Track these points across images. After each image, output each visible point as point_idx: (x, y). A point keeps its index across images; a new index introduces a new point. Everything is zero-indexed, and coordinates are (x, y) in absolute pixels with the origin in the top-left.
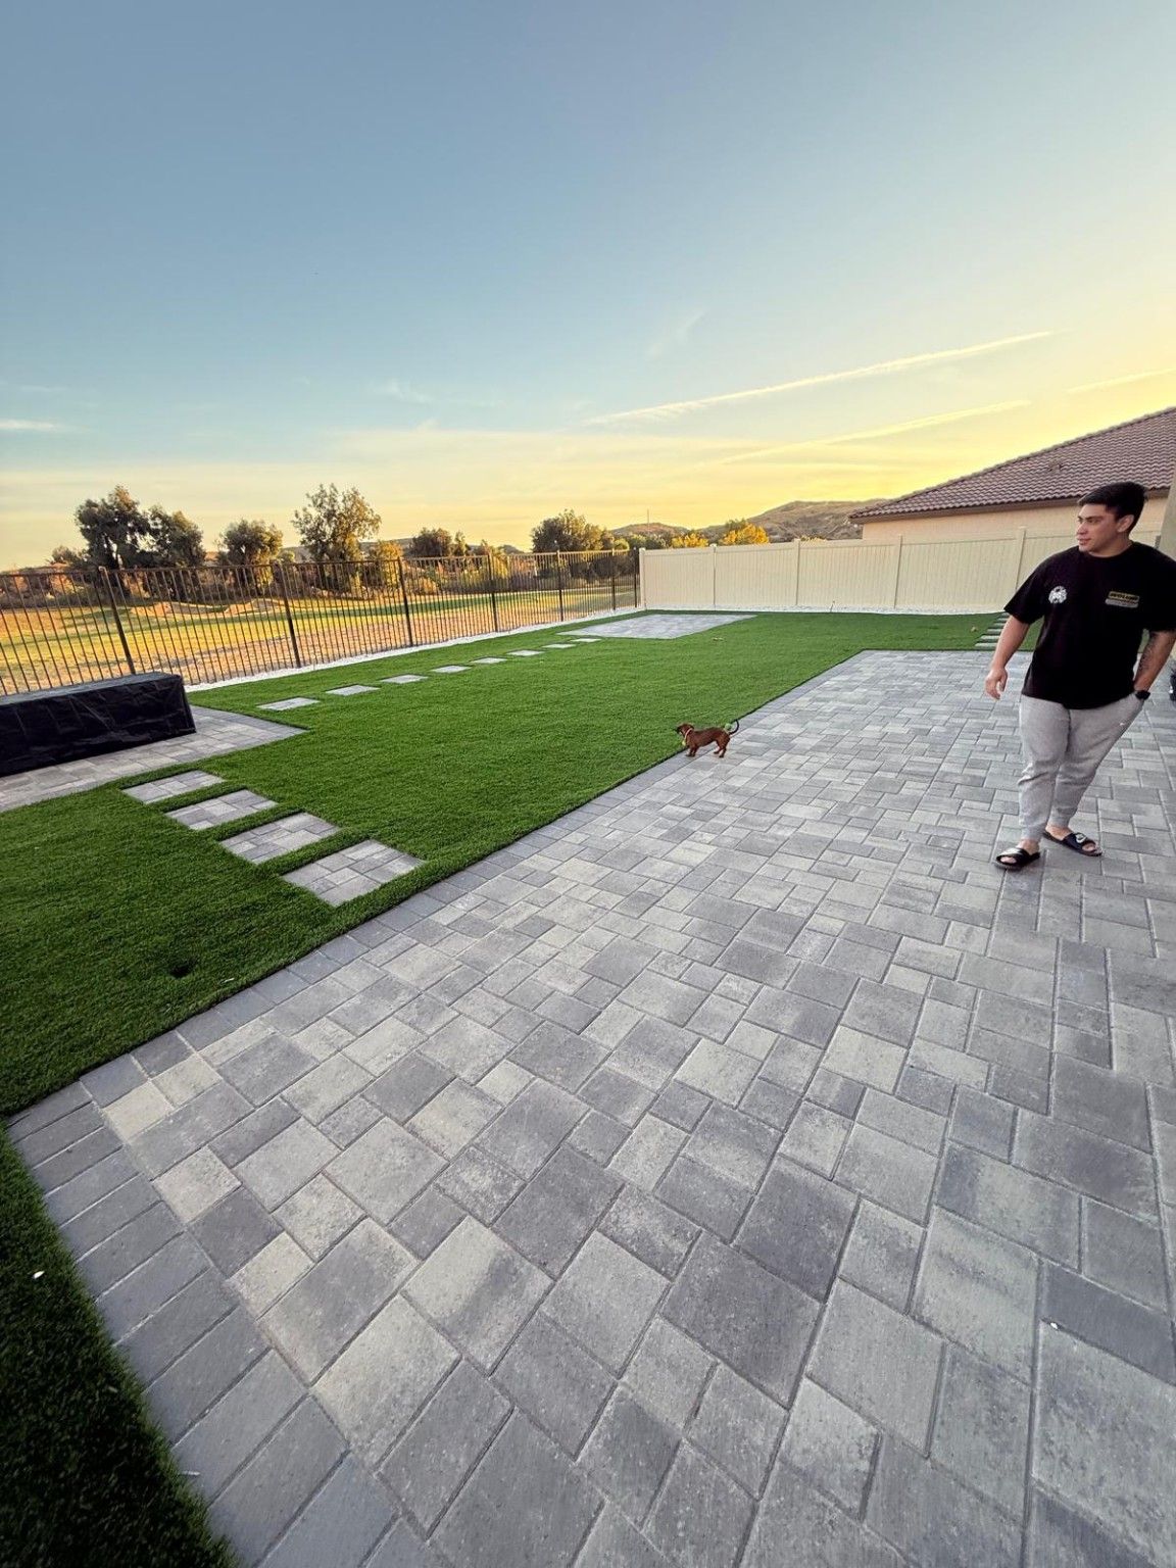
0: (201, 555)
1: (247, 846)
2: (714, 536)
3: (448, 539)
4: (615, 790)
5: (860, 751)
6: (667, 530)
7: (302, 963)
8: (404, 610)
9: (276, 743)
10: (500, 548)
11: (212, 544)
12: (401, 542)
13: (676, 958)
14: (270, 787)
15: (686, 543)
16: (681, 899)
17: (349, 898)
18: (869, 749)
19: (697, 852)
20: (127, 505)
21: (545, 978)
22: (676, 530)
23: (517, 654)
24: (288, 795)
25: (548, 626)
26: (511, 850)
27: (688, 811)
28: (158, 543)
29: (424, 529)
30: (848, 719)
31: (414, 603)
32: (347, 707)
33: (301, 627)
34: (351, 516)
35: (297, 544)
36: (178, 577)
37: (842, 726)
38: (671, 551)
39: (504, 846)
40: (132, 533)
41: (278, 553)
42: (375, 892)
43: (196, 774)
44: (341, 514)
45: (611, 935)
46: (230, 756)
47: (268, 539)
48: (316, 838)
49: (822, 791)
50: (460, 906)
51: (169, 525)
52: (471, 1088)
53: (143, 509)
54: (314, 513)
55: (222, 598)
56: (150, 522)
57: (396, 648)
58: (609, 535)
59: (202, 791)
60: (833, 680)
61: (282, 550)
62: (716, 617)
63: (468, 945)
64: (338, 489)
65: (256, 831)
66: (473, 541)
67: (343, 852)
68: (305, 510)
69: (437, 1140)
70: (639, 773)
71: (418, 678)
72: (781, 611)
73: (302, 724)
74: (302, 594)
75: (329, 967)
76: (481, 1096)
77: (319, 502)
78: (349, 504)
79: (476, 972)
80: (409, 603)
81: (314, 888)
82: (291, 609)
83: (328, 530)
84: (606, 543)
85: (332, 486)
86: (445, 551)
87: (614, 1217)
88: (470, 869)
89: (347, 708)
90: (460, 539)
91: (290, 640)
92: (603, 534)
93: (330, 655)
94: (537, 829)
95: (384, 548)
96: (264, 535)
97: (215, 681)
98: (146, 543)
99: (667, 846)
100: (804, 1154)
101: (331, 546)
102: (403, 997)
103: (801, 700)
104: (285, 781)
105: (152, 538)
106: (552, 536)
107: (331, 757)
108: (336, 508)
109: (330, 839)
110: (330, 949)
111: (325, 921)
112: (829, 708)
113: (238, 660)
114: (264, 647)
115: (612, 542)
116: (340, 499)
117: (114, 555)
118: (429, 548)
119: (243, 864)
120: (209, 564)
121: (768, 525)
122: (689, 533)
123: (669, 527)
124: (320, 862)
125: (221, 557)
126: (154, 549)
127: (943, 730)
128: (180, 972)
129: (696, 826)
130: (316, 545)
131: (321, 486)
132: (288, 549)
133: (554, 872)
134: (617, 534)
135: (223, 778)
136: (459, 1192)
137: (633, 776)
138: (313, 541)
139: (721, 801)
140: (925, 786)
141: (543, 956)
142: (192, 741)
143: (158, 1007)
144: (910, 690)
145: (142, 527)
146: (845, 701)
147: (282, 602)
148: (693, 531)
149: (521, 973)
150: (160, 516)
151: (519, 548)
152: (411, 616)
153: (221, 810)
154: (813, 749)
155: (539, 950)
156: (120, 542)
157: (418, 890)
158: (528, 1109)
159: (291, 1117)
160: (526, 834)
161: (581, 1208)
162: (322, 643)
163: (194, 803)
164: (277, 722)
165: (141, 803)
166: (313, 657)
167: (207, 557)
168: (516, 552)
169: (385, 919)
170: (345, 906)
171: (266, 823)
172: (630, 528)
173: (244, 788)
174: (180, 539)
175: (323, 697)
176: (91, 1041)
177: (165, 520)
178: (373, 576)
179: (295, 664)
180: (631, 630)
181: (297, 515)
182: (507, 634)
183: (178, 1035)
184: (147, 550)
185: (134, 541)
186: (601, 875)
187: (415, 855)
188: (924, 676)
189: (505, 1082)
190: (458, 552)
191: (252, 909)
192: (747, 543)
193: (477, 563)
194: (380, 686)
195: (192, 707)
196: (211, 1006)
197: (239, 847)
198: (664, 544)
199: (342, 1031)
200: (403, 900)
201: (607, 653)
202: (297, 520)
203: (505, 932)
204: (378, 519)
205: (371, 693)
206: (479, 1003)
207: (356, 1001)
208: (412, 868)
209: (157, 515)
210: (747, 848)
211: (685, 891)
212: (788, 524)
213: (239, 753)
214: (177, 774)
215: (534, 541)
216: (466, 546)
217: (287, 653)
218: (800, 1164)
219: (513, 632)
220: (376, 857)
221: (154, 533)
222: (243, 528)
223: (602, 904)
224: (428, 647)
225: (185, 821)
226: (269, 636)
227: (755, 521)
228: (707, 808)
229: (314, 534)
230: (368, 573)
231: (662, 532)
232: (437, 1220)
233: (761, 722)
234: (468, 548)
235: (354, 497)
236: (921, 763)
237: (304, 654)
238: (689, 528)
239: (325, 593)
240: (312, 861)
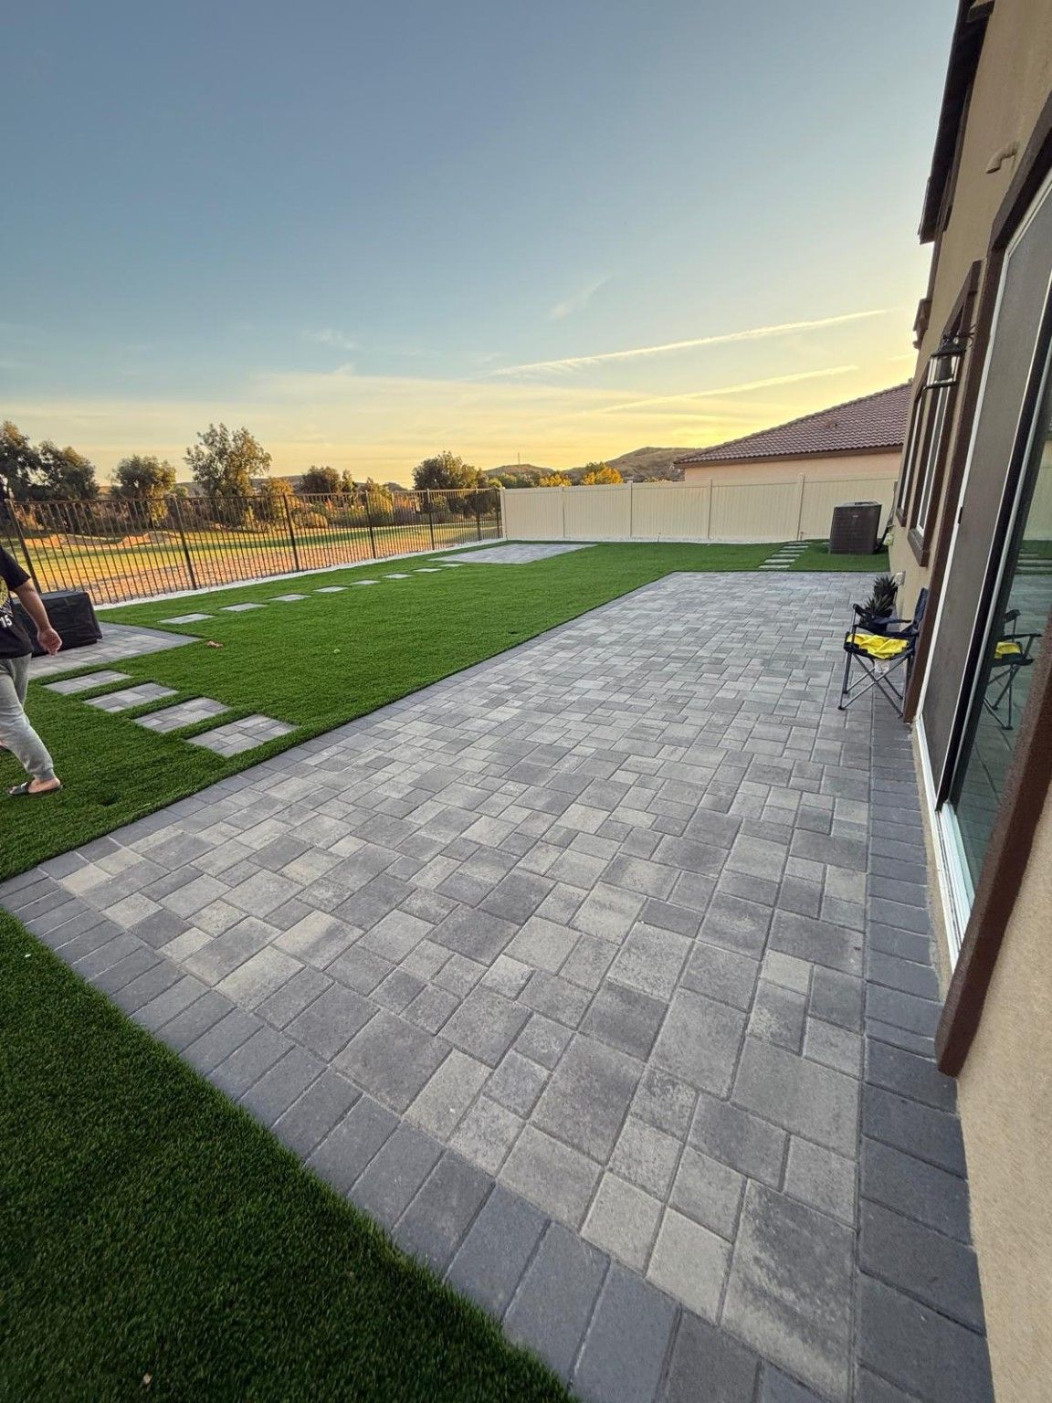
0: (94, 489)
1: (155, 722)
2: (576, 477)
3: (336, 476)
4: (456, 675)
5: (643, 645)
6: (535, 471)
7: (203, 793)
8: (290, 542)
9: (176, 648)
10: (385, 486)
11: (105, 478)
12: (292, 479)
13: (476, 775)
14: (172, 680)
15: (552, 483)
16: (489, 741)
17: (240, 751)
18: (652, 642)
19: (504, 714)
20: (16, 440)
21: (383, 791)
22: (543, 470)
23: (390, 577)
24: (188, 685)
25: (421, 554)
26: (368, 718)
27: (507, 687)
28: (50, 478)
29: (313, 467)
30: (643, 622)
31: (300, 536)
32: (239, 620)
33: (196, 557)
34: (242, 455)
35: (190, 480)
36: (71, 510)
37: (638, 627)
38: (539, 489)
39: (363, 715)
40: (23, 468)
41: (172, 488)
42: (259, 747)
43: (108, 673)
44: (232, 452)
45: (433, 765)
46: (136, 658)
47: (161, 474)
48: (213, 715)
49: (606, 670)
50: (325, 754)
51: (60, 460)
52: (324, 851)
53: (34, 444)
54: (206, 450)
55: (115, 530)
56: (41, 457)
57: (284, 573)
58: (483, 475)
59: (115, 684)
60: (641, 595)
61: (176, 485)
62: (564, 546)
63: (331, 776)
64: (228, 429)
65: (163, 712)
66: (360, 479)
67: (235, 723)
68: (197, 448)
69: (298, 878)
70: (476, 664)
71: (303, 597)
72: (618, 541)
73: (199, 634)
74: (197, 528)
75: (224, 794)
76: (331, 854)
77: (210, 441)
78: (240, 443)
79: (334, 791)
80: (295, 537)
81: (211, 746)
82: (187, 541)
83: (220, 467)
84: (481, 483)
85: (222, 426)
86: (333, 488)
87: (407, 902)
88: (336, 731)
89: (236, 622)
90: (347, 476)
91: (186, 567)
92: (479, 473)
93: (224, 581)
94: (390, 703)
95: (275, 485)
96: (157, 471)
97: (117, 601)
98: (37, 477)
99: (485, 710)
100: (532, 866)
101: (224, 482)
102: (279, 807)
103: (613, 610)
104: (186, 676)
105: (43, 472)
106: (432, 475)
107: (224, 658)
108: (227, 446)
109: (224, 715)
110: (224, 784)
111: (219, 767)
112: (631, 615)
113: (138, 584)
114: (164, 575)
115: (487, 481)
116: (230, 438)
117: (5, 488)
118: (318, 484)
119: (153, 733)
120: (102, 498)
121: (623, 468)
122: (554, 474)
123: (538, 468)
124: (216, 730)
125: (114, 491)
126: (46, 483)
127: (709, 628)
128: (107, 803)
129: (511, 696)
130: (209, 481)
131: (211, 425)
132: (181, 484)
133: (400, 730)
134: (491, 474)
135: (130, 675)
136: (311, 900)
137: (471, 666)
138: (206, 477)
139: (533, 680)
140: (681, 665)
141: (383, 779)
142: (100, 648)
143: (92, 822)
144: (697, 601)
145: (33, 462)
146: (645, 609)
147: (178, 535)
148: (558, 472)
149: (365, 790)
150: (51, 452)
151: (403, 486)
152: (297, 548)
153: (130, 698)
154: (611, 644)
155: (380, 776)
156: (11, 475)
157: (293, 746)
158: (360, 858)
159: (199, 874)
160: (381, 706)
161: (388, 901)
162: (217, 570)
163: (108, 693)
164: (177, 633)
165: (60, 694)
166: (208, 581)
167: (100, 491)
168: (400, 489)
169: (266, 764)
170: (235, 757)
171: (171, 706)
172: (503, 468)
173: (150, 682)
174: (71, 473)
175: (218, 612)
176: (44, 843)
177: (56, 455)
178: (265, 511)
179: (191, 588)
180: (491, 557)
181: (189, 453)
182: (383, 560)
183: (109, 838)
184: (39, 484)
185: (26, 475)
186: (434, 730)
187: (292, 723)
188: (711, 590)
189: (347, 847)
190: (346, 489)
191: (163, 761)
192: (604, 483)
193: (364, 499)
194: (268, 604)
195: (100, 624)
196: (133, 821)
197: (150, 723)
198: (533, 484)
199: (233, 828)
200: (281, 752)
201: (467, 576)
202: (188, 457)
203: (357, 767)
204: (268, 458)
205: (260, 609)
206: (335, 807)
207: (244, 811)
208: (290, 731)
209: (47, 450)
210: (542, 710)
211: (492, 737)
212: (641, 467)
213: (144, 657)
214: (90, 673)
215: (416, 479)
216: (353, 483)
217: (184, 579)
218: (527, 871)
219: (390, 559)
220: (261, 725)
221: (46, 468)
222: (136, 463)
223: (430, 747)
224: (313, 572)
225: (101, 707)
226: (167, 565)
227: (612, 464)
228: (522, 685)
229: (207, 470)
230: (261, 507)
231: (532, 472)
232: (295, 914)
233: (579, 626)
234: (355, 485)
235: (244, 436)
236: (685, 651)
237: (200, 579)
238: (555, 470)
239: (218, 526)
240: (210, 729)
